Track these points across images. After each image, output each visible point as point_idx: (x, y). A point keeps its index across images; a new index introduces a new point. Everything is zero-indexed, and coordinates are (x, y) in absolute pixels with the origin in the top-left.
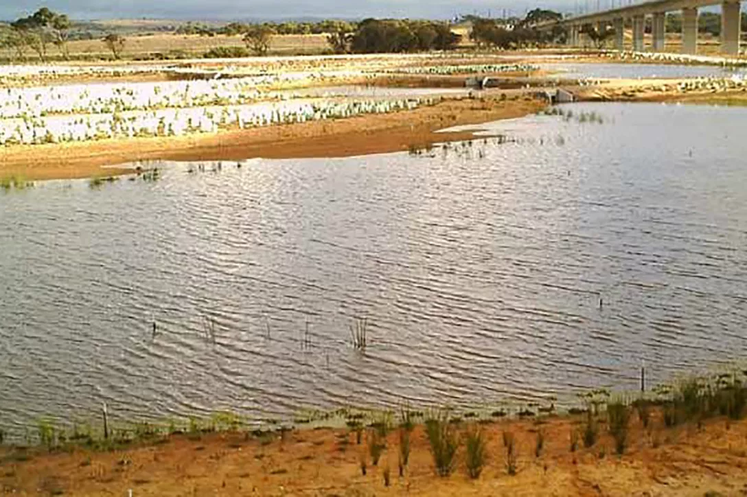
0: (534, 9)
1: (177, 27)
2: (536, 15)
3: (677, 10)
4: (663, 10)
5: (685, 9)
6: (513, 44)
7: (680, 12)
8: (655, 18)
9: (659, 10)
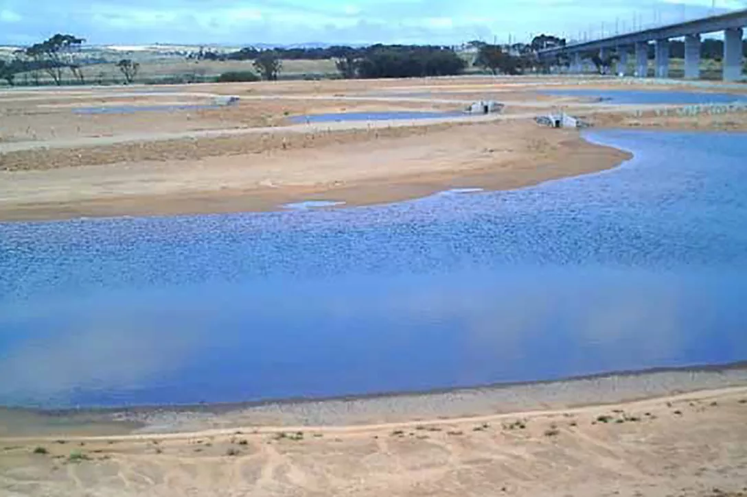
0: (539, 35)
1: (189, 53)
2: (540, 40)
3: (681, 35)
4: (666, 37)
5: (687, 35)
6: (519, 70)
7: (683, 39)
8: (658, 44)
9: (663, 37)
